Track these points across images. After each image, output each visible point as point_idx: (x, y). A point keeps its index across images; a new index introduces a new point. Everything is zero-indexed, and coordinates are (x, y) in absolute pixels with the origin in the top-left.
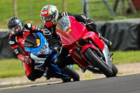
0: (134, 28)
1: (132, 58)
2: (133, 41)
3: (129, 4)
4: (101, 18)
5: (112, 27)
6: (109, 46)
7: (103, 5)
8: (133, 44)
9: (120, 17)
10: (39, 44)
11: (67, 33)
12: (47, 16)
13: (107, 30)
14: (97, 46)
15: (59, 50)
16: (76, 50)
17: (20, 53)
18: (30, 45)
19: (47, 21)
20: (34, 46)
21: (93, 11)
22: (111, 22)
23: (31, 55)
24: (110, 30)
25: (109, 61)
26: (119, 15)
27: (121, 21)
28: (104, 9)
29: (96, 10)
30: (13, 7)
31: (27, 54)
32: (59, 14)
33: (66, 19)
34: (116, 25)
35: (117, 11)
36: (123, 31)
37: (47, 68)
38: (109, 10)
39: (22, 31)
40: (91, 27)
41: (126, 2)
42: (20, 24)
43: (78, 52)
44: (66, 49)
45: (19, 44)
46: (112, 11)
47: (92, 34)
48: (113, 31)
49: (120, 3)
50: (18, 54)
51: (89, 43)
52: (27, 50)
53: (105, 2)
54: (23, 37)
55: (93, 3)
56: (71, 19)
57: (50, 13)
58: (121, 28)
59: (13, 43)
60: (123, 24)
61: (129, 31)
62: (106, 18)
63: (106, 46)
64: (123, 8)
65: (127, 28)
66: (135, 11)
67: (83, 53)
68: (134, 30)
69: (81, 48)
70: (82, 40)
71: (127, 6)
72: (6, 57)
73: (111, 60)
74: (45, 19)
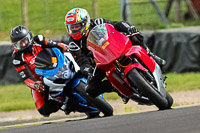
0: (195, 40)
1: (191, 83)
2: (193, 58)
3: (188, 6)
4: (148, 26)
5: (163, 39)
6: (161, 66)
7: (151, 7)
8: (193, 62)
9: (174, 25)
10: (55, 65)
11: (104, 48)
12: (74, 24)
13: (157, 42)
14: (145, 66)
15: (91, 71)
16: (115, 71)
17: (28, 77)
18: (43, 66)
22: (162, 31)
23: (45, 79)
24: (160, 43)
25: (162, 87)
27: (176, 30)
28: (152, 13)
29: (140, 15)
31: (38, 78)
32: (91, 21)
33: (102, 28)
34: (169, 36)
35: (171, 16)
36: (178, 45)
37: (67, 98)
38: (159, 14)
39: (31, 46)
41: (183, 3)
43: (119, 75)
45: (27, 64)
46: (164, 16)
47: (138, 49)
48: (164, 45)
49: (175, 4)
50: (25, 78)
51: (134, 62)
52: (38, 72)
53: (153, 3)
54: (31, 55)
55: (136, 4)
56: (109, 28)
58: (175, 40)
60: (178, 35)
61: (188, 44)
62: (155, 26)
63: (157, 66)
64: (180, 12)
65: (185, 40)
66: (196, 16)
67: (126, 76)
68: (195, 43)
69: (123, 69)
70: (125, 57)
71: (184, 9)
72: (12, 82)
73: (164, 85)
74: (72, 28)
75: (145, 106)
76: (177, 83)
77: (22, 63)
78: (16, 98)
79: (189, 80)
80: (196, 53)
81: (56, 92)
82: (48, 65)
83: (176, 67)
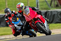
0: (59, 13)
1: (59, 26)
2: (59, 19)
5: (50, 13)
7: (46, 3)
8: (59, 20)
9: (53, 8)
10: (18, 20)
14: (42, 21)
17: (10, 24)
19: (19, 10)
20: (16, 21)
21: (41, 5)
26: (53, 7)
27: (54, 10)
28: (46, 5)
30: (6, 4)
31: (13, 24)
32: (25, 7)
33: (28, 9)
36: (54, 15)
37: (22, 31)
38: (48, 5)
40: (39, 13)
42: (10, 11)
43: (33, 24)
44: (28, 23)
45: (9, 20)
46: (50, 6)
47: (39, 16)
48: (50, 15)
49: (53, 2)
50: (9, 25)
51: (38, 20)
53: (46, 2)
54: (11, 17)
55: (41, 2)
56: (30, 9)
57: (21, 6)
58: (53, 13)
59: (7, 19)
61: (57, 14)
62: (47, 9)
63: (46, 21)
64: (55, 4)
65: (56, 13)
69: (34, 22)
70: (35, 18)
73: (48, 27)
74: (19, 9)
75: (42, 34)
76: (54, 27)
77: (8, 20)
78: (4, 31)
79: (58, 26)
80: (60, 17)
81: (18, 29)
82: (16, 20)
83: (54, 22)
